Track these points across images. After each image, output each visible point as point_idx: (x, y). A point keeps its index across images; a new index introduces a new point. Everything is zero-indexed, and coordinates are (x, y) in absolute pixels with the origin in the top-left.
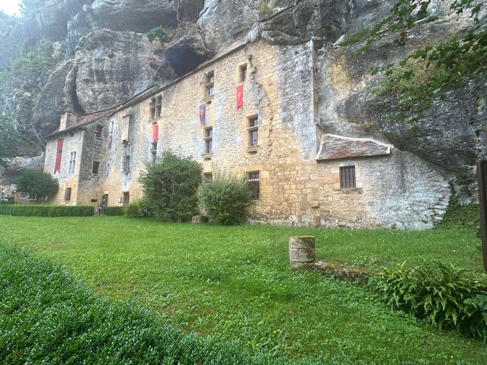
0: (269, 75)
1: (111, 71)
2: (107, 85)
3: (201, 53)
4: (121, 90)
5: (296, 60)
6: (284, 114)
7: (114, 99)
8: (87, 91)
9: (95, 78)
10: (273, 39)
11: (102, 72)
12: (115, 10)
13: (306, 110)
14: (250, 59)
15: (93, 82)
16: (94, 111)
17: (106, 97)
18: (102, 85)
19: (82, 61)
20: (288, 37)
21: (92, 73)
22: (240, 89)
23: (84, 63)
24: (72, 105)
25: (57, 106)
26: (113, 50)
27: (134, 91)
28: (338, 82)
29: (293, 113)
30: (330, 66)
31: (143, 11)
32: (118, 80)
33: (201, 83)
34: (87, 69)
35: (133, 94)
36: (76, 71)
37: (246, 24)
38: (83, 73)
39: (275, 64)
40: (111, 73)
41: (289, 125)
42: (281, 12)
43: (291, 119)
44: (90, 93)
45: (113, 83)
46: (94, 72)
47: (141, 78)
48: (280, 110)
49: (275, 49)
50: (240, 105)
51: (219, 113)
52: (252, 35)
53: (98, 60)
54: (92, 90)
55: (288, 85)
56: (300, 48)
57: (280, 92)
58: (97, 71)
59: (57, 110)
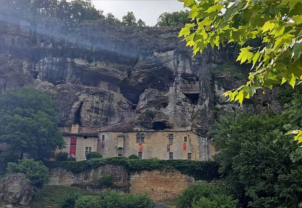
0: (194, 143)
1: (102, 109)
2: (99, 115)
3: (167, 126)
4: (104, 119)
5: (203, 141)
6: (199, 155)
7: (100, 123)
8: (87, 115)
9: (94, 111)
10: (196, 133)
11: (99, 109)
12: (88, 69)
13: (205, 155)
14: (188, 136)
15: (92, 112)
16: (87, 126)
17: (96, 121)
18: (96, 115)
19: (87, 100)
20: (201, 135)
21: (93, 107)
22: (185, 144)
23: (88, 101)
24: (73, 119)
25: (63, 117)
26: (103, 99)
27: (111, 121)
28: (212, 150)
29: (202, 155)
30: (211, 145)
31: (103, 74)
32: (105, 114)
33: (167, 137)
34: (90, 105)
35: (110, 123)
36: (82, 103)
37: (187, 125)
38: (87, 106)
39: (196, 140)
40: (102, 110)
41: (201, 158)
42: (200, 128)
43: (201, 157)
44: (89, 117)
45: (102, 115)
46: (94, 108)
47: (115, 116)
48: (198, 154)
49: (196, 136)
50: (185, 148)
51: (176, 149)
52: (189, 128)
53: (97, 102)
54: (90, 116)
55: (200, 147)
56: (204, 139)
57: (198, 149)
58: (96, 108)
59: (63, 120)
